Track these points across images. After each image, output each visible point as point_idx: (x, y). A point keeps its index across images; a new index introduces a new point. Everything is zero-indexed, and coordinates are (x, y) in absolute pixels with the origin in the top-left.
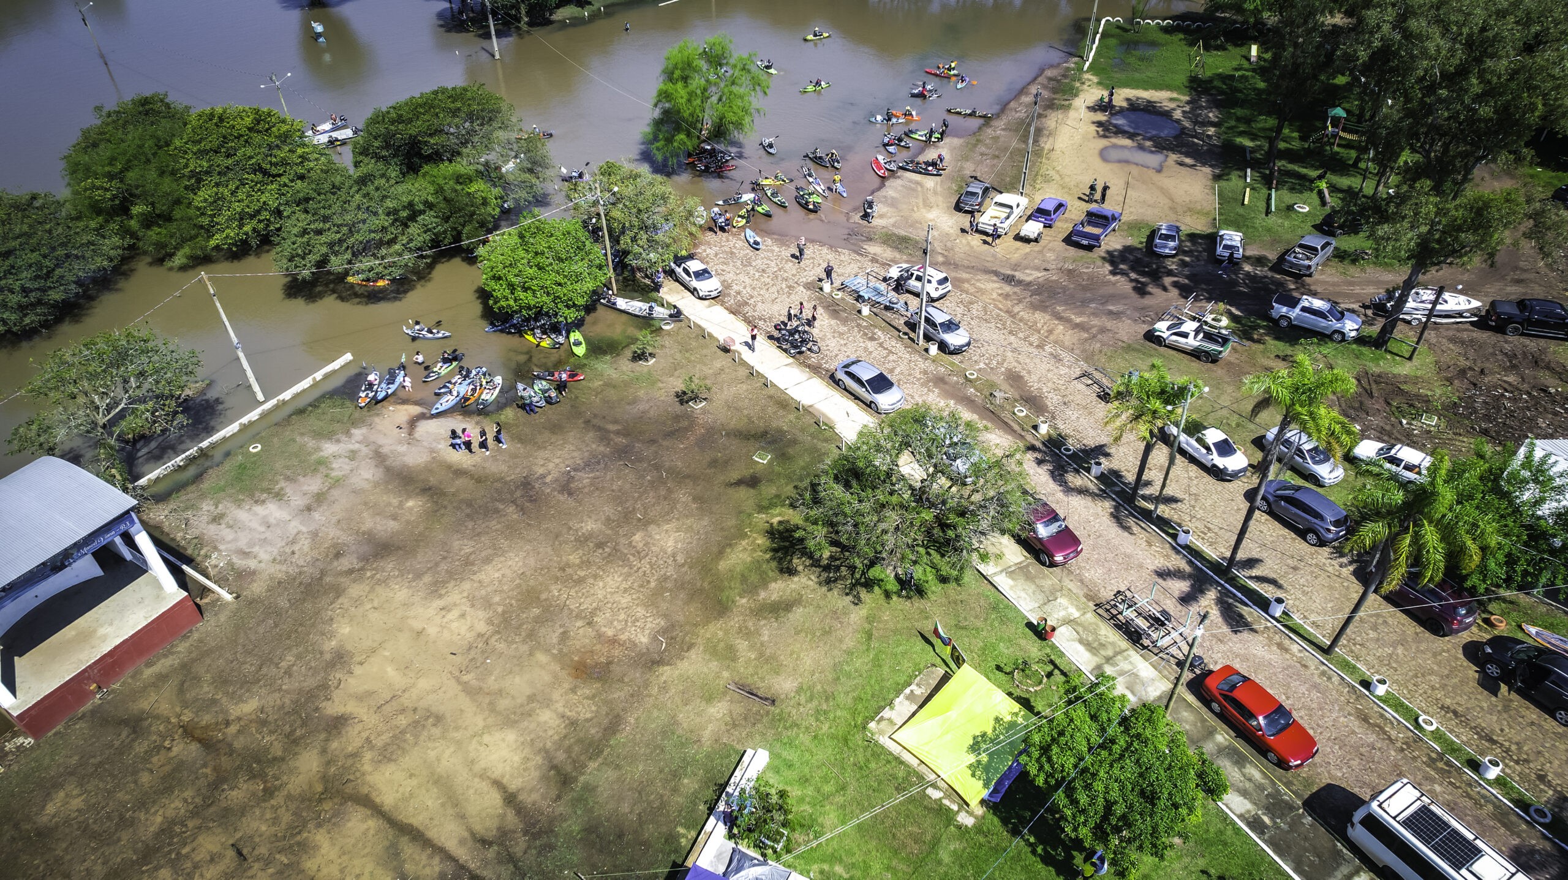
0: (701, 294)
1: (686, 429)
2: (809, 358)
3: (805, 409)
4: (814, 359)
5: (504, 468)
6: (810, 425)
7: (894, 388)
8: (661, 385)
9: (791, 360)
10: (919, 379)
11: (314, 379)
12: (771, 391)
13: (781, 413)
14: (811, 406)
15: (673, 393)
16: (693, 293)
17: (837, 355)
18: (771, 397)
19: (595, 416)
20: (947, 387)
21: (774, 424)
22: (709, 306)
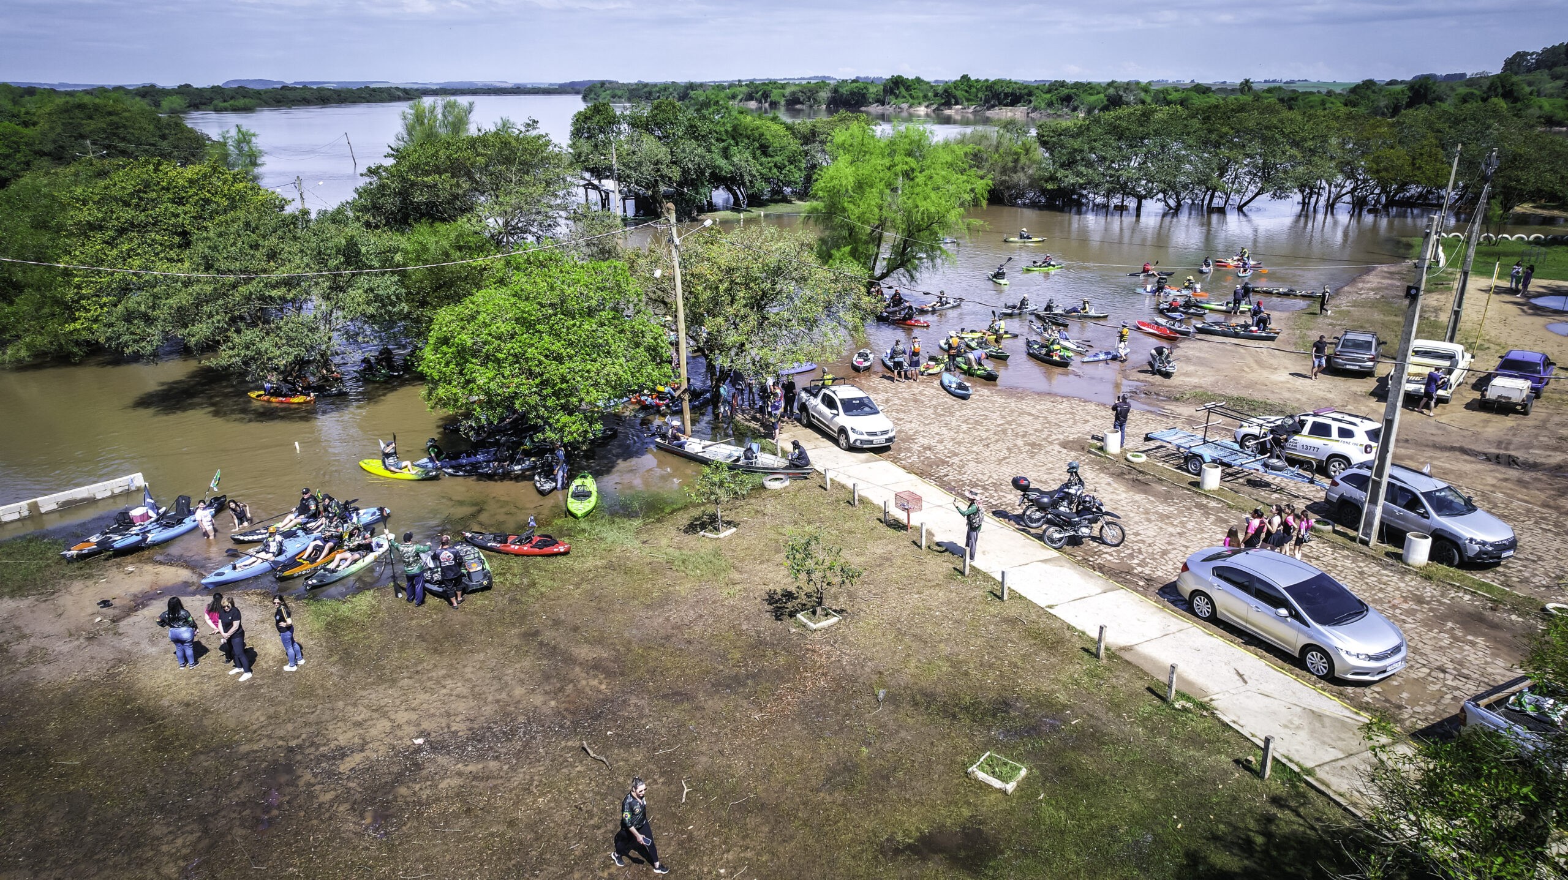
2: (1099, 554)
3: (1113, 655)
6: (1133, 695)
7: (1371, 615)
8: (735, 576)
9: (1055, 554)
12: (1013, 610)
13: (1042, 658)
14: (1127, 649)
15: (761, 591)
16: (836, 441)
20: (1501, 634)
21: (1029, 684)
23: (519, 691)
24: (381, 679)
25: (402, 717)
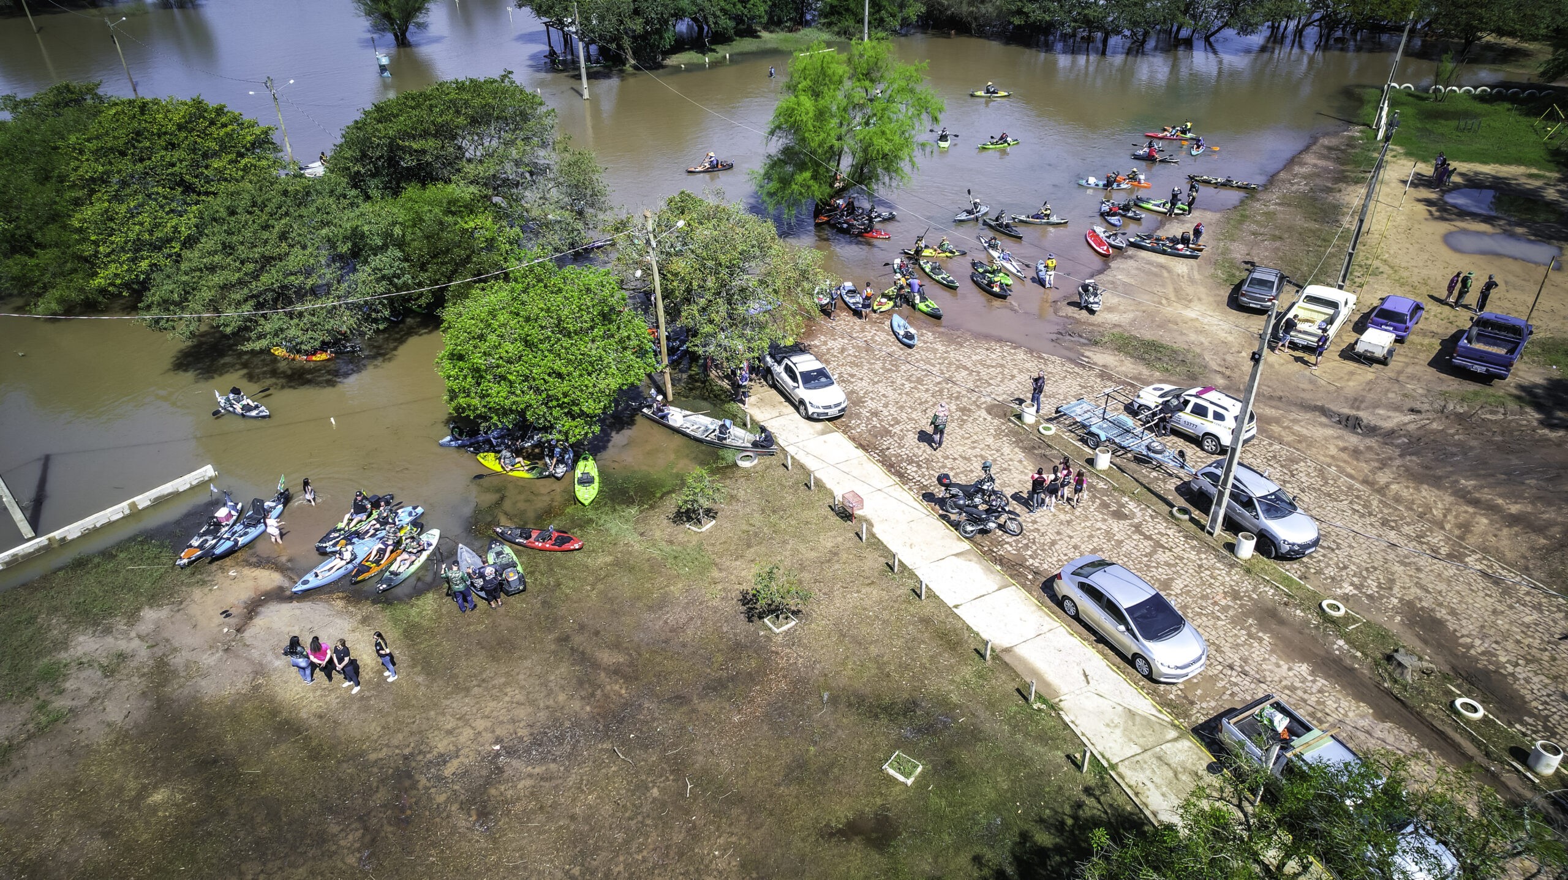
0: (811, 410)
1: (751, 678)
2: (1001, 544)
3: (996, 657)
4: (1009, 547)
5: (374, 728)
6: (1005, 696)
7: (1186, 631)
8: (716, 574)
9: (966, 545)
10: (1225, 609)
11: (133, 506)
12: (927, 608)
13: (946, 659)
14: (1008, 650)
15: (736, 594)
16: (797, 409)
17: (1053, 543)
18: (926, 621)
19: (582, 627)
20: (1286, 631)
21: (935, 684)
22: (823, 433)
23: (562, 697)
24: (458, 689)
25: (480, 724)
